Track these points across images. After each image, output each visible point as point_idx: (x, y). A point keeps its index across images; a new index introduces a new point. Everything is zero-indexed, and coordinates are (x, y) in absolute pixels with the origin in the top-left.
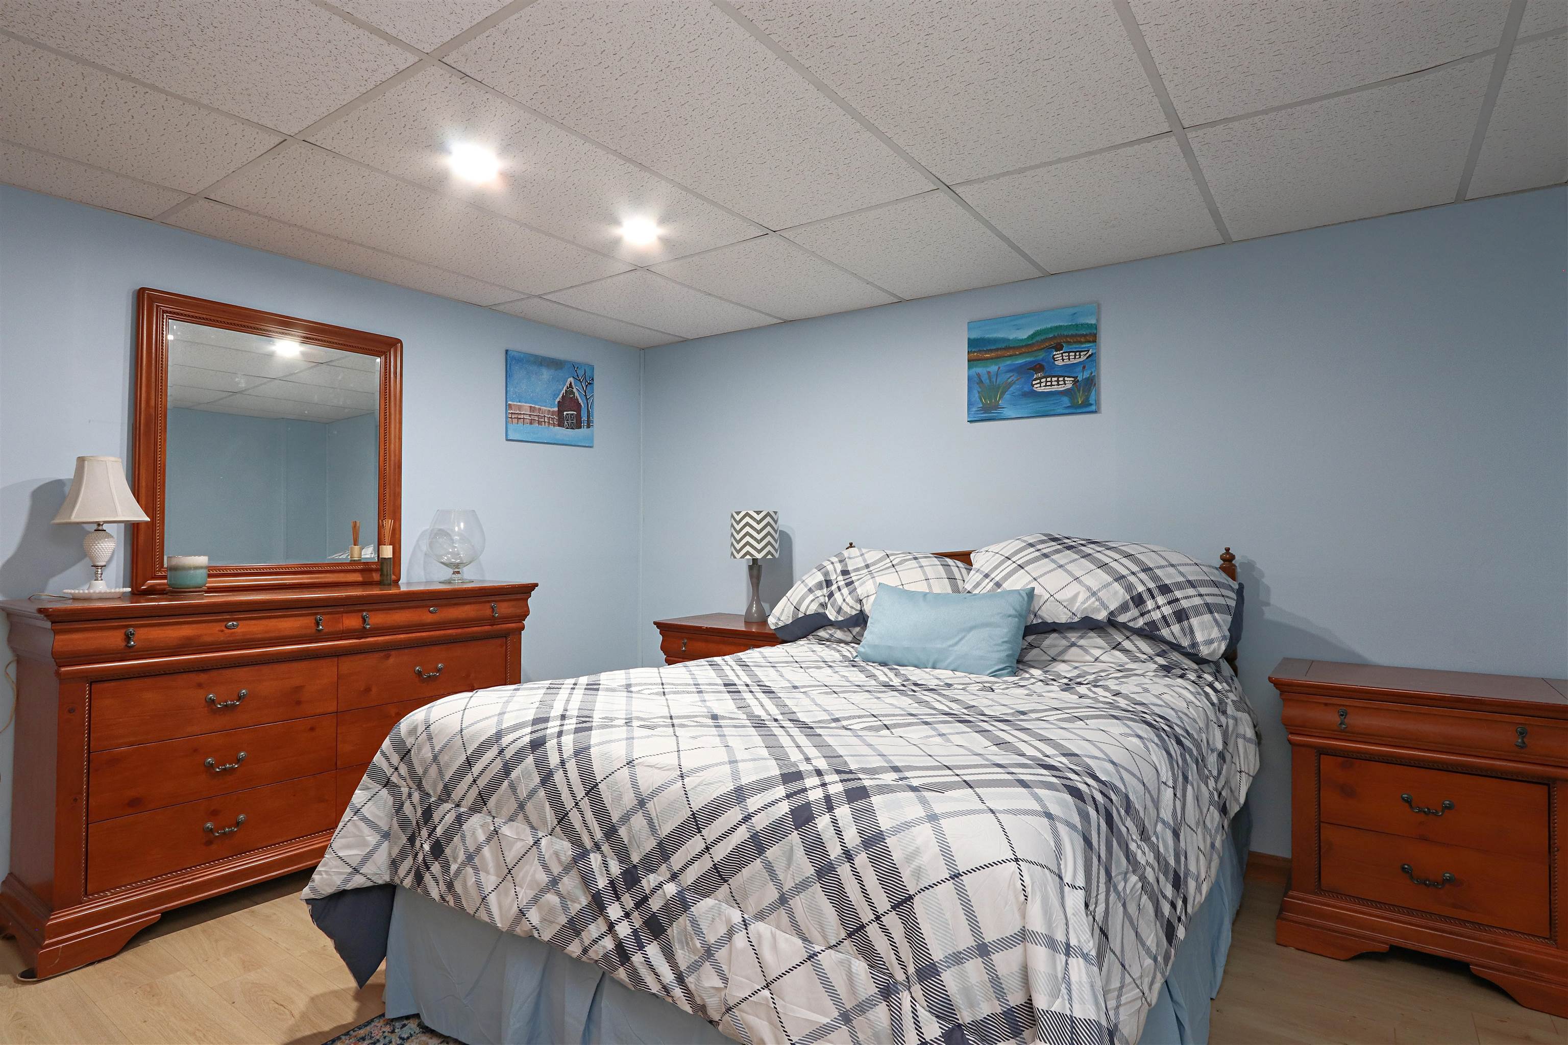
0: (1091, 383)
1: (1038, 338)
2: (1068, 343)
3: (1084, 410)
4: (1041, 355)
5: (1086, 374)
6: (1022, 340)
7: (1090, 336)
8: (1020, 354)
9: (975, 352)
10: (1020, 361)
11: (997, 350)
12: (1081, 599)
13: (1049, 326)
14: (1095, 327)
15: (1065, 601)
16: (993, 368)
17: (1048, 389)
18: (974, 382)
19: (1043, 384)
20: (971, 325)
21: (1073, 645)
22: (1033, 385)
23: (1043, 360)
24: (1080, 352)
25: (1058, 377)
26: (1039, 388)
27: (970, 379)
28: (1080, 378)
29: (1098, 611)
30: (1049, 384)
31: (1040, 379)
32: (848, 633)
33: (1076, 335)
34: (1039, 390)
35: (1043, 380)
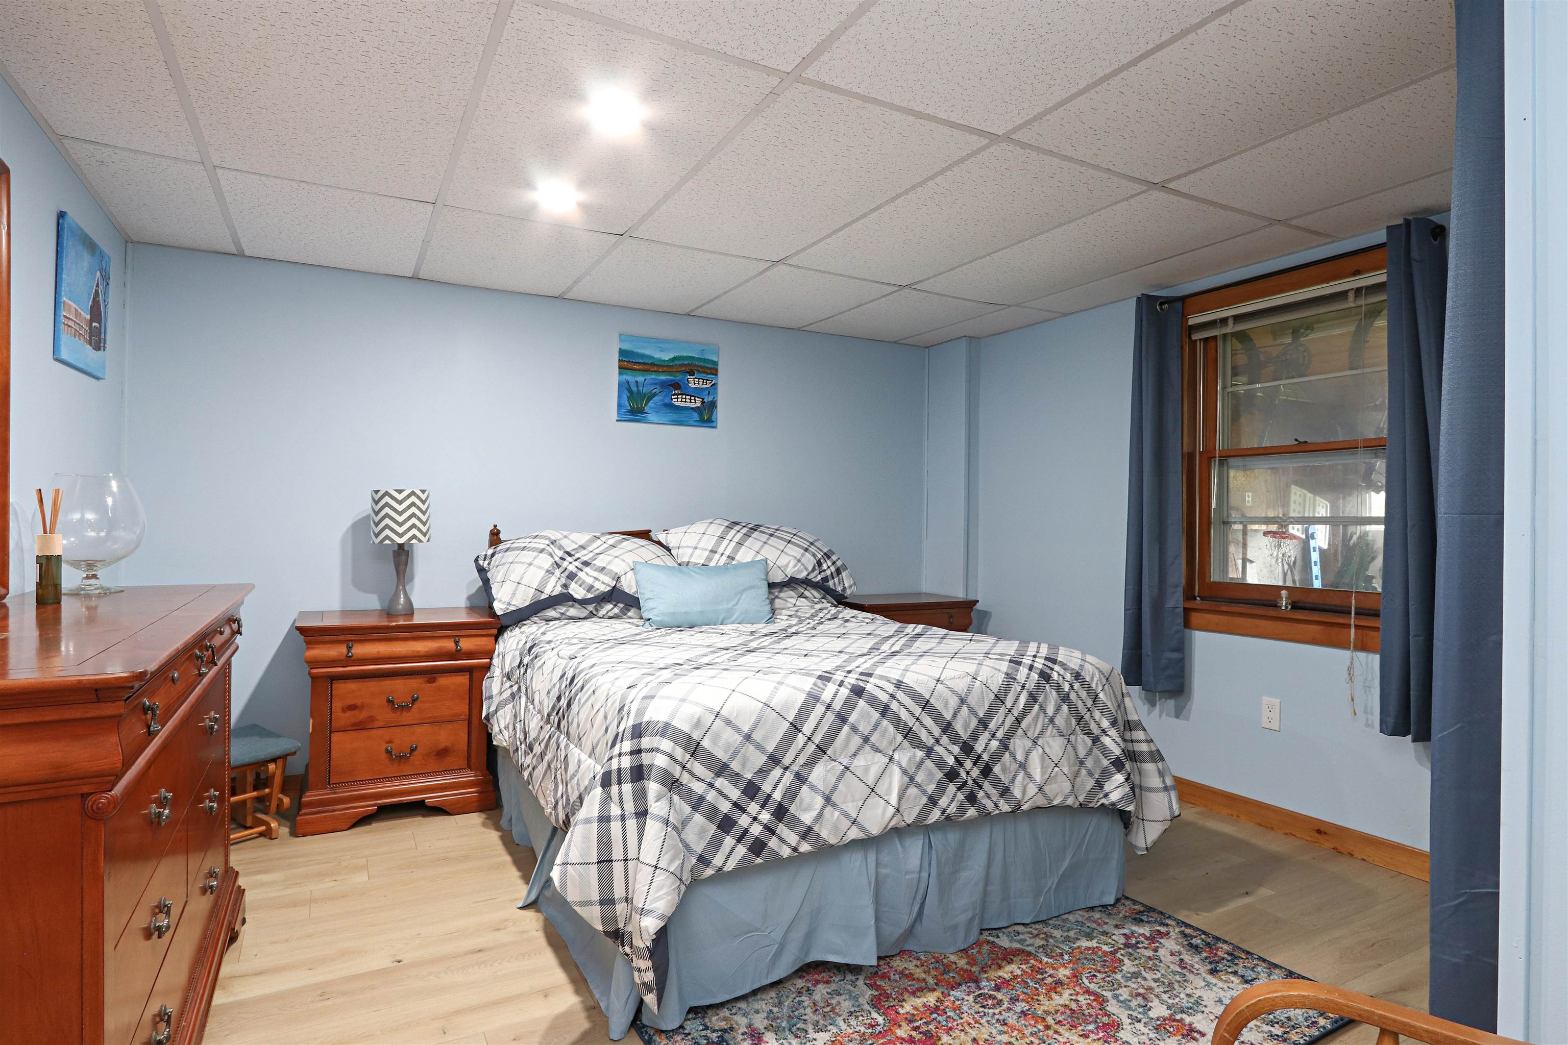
0: (713, 405)
1: (677, 362)
2: (699, 372)
3: (708, 425)
4: (679, 377)
5: (710, 399)
6: (664, 361)
7: (710, 369)
8: (663, 372)
9: (625, 361)
10: (663, 377)
11: (644, 364)
12: (791, 565)
13: (685, 355)
14: (716, 363)
15: (783, 567)
16: (641, 379)
17: (683, 404)
18: (624, 387)
19: (680, 400)
20: (622, 337)
21: (777, 597)
22: (672, 399)
23: (679, 380)
24: (707, 380)
25: (691, 396)
26: (677, 402)
27: (620, 385)
28: (706, 400)
29: (802, 571)
30: (684, 400)
31: (678, 395)
32: (583, 610)
33: (704, 367)
34: (676, 403)
35: (680, 396)
